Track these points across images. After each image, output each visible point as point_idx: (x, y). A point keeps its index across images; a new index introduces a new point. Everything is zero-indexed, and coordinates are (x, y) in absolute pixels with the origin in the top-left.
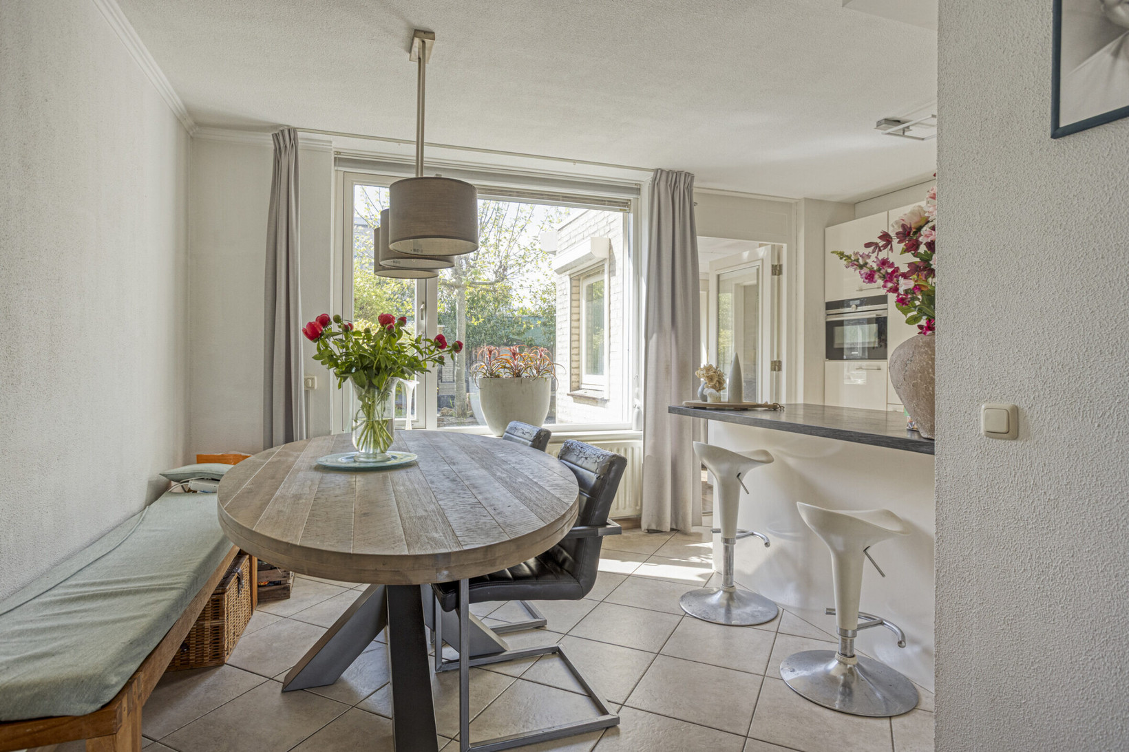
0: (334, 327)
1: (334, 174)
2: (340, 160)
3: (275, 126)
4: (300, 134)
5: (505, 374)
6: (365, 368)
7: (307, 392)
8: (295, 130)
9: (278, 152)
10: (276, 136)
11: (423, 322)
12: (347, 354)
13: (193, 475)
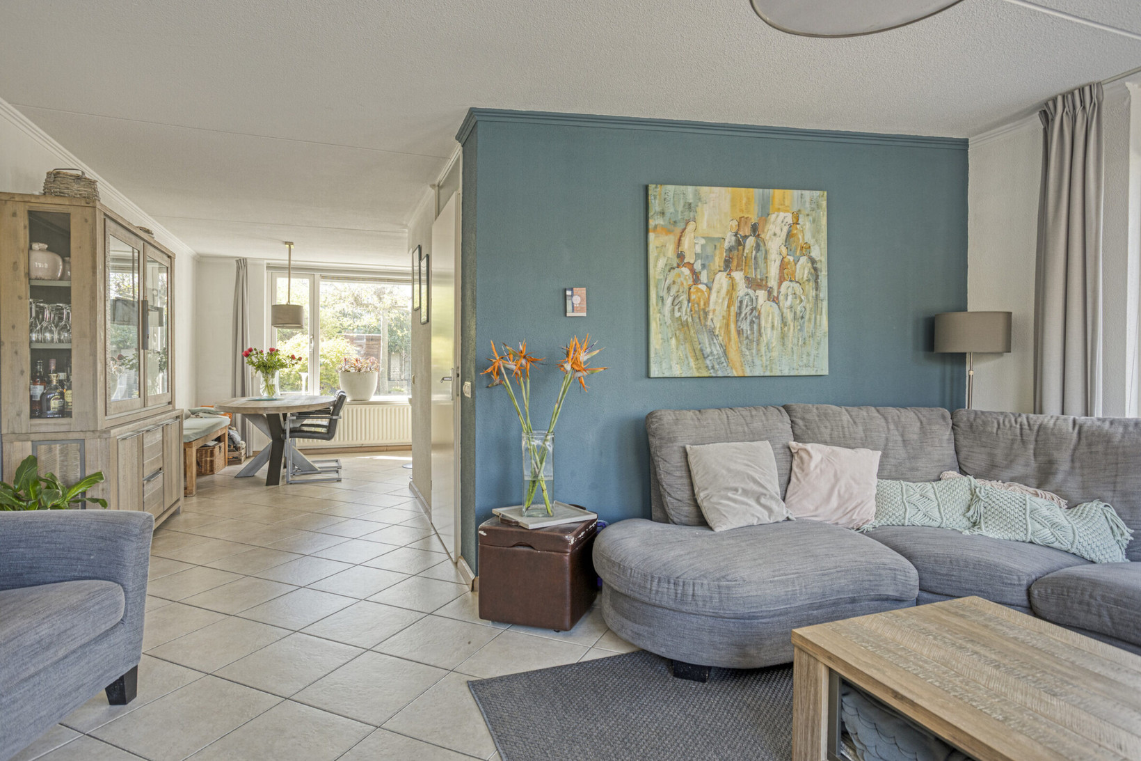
0: (254, 352)
1: (266, 274)
2: (269, 267)
3: (236, 257)
4: (248, 261)
5: (352, 370)
6: (264, 366)
7: (252, 378)
8: (246, 259)
9: (238, 268)
10: (237, 261)
11: (312, 345)
12: (259, 362)
13: (201, 410)
